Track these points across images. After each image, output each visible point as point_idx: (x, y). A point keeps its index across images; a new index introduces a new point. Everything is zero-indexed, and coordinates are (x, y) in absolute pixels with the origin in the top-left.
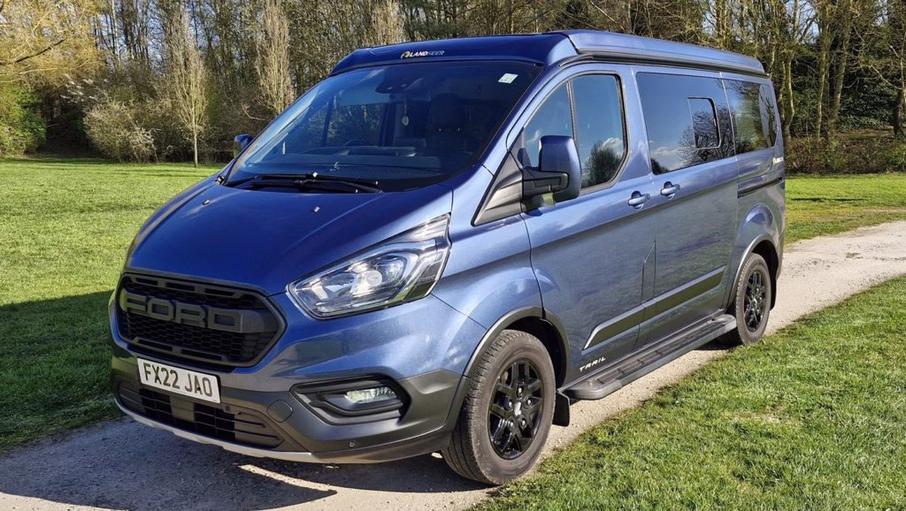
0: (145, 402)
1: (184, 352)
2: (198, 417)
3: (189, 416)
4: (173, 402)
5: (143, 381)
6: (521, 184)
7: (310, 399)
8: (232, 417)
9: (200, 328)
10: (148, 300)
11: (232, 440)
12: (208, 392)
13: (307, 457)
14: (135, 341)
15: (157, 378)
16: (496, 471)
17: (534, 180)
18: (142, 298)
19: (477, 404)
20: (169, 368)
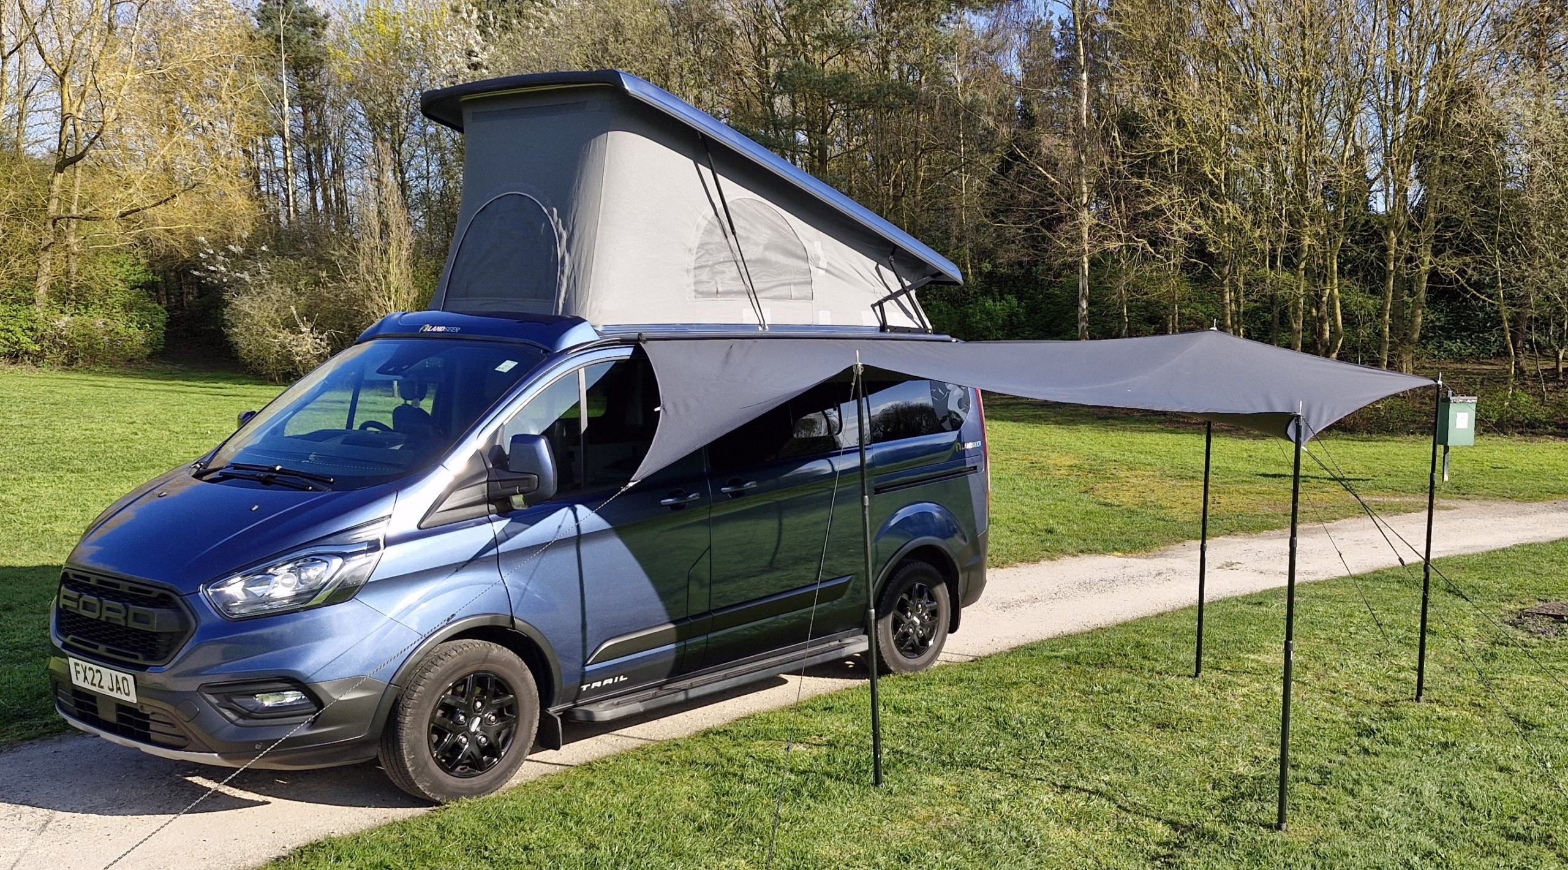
0: (78, 704)
1: (109, 651)
2: (119, 717)
3: (112, 717)
4: (99, 705)
5: (75, 682)
6: (486, 485)
7: (217, 699)
8: (147, 716)
9: (119, 626)
10: (80, 596)
11: (147, 740)
12: (127, 691)
13: (213, 759)
14: (68, 640)
15: (86, 678)
16: (438, 787)
17: (500, 481)
18: (74, 594)
19: (411, 715)
20: (95, 667)
